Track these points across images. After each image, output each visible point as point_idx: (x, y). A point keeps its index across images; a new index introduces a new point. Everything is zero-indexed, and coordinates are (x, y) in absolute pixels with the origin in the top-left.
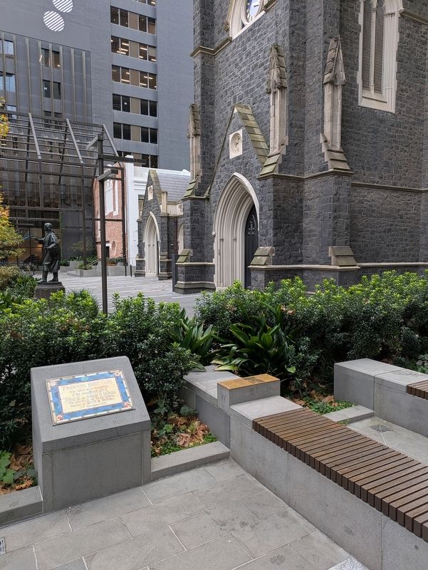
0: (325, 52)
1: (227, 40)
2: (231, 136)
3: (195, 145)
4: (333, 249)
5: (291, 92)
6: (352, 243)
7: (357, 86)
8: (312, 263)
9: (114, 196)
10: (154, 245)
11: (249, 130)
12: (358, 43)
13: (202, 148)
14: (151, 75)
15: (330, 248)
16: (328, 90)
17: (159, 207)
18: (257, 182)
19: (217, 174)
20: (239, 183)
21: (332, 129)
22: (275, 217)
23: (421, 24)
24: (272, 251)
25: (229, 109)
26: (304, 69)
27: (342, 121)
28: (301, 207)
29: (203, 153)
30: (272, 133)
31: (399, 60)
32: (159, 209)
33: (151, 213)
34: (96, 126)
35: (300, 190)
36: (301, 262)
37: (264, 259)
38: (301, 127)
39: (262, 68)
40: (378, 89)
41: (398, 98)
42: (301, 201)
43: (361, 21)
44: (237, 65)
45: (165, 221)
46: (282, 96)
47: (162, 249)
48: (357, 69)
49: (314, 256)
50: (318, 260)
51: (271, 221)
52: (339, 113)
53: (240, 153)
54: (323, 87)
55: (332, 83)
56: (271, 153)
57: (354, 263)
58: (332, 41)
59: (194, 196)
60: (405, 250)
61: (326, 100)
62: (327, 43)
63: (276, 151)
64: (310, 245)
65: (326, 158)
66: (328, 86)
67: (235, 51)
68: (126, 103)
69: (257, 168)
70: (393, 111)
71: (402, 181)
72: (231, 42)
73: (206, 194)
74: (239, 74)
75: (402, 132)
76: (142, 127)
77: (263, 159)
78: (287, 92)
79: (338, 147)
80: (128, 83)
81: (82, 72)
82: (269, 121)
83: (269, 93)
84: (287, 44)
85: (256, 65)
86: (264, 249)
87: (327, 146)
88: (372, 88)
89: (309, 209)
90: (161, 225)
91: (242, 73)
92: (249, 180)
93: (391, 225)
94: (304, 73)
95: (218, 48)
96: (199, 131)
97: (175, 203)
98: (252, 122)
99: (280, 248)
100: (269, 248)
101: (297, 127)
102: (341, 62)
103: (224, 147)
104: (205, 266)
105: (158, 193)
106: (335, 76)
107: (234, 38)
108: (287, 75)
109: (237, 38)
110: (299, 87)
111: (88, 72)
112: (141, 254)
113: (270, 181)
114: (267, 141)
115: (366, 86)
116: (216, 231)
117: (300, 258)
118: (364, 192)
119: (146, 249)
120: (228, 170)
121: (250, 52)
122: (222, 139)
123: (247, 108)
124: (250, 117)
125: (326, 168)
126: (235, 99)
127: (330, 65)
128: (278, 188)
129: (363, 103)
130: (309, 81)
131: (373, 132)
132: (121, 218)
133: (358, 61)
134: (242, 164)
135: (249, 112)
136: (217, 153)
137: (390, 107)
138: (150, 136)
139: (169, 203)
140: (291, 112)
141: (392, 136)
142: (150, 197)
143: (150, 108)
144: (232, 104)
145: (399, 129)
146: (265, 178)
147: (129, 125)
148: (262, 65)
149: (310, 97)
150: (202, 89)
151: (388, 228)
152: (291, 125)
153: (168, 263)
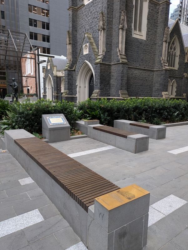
0: (120, 16)
1: (83, 5)
2: (84, 45)
3: (69, 47)
4: (121, 91)
5: (107, 31)
6: (128, 89)
7: (132, 29)
8: (113, 96)
9: (31, 66)
10: (50, 88)
11: (91, 44)
12: (133, 12)
13: (72, 49)
14: (46, 10)
15: (120, 91)
16: (120, 31)
17: (53, 72)
18: (94, 65)
19: (78, 61)
20: (87, 65)
21: (122, 46)
22: (100, 79)
23: (157, 5)
24: (99, 91)
25: (83, 34)
26: (112, 22)
27: (126, 43)
28: (110, 75)
29: (73, 51)
30: (100, 46)
31: (148, 19)
32: (53, 73)
33: (49, 75)
34: (22, 33)
35: (110, 69)
36: (109, 96)
37: (96, 94)
38: (111, 45)
39: (97, 19)
40: (140, 30)
41: (147, 34)
42: (110, 73)
43: (134, 4)
44: (86, 16)
45: (55, 78)
46: (104, 32)
47: (54, 90)
48: (132, 23)
49: (114, 94)
50: (115, 95)
51: (99, 80)
52: (124, 40)
53: (88, 53)
54: (119, 30)
55: (122, 29)
56: (99, 54)
57: (128, 96)
58: (123, 12)
59: (69, 69)
60: (147, 93)
61: (120, 35)
62: (121, 13)
63: (101, 53)
64: (113, 90)
65: (119, 58)
66: (121, 29)
67: (86, 10)
68: (35, 23)
69: (94, 59)
70: (145, 39)
71: (147, 66)
72: (84, 6)
73: (74, 68)
74: (87, 20)
75: (148, 48)
76: (43, 35)
77: (96, 56)
78: (106, 31)
79: (124, 53)
80: (36, 13)
81: (14, 7)
82: (99, 41)
83: (99, 30)
84: (106, 12)
85: (94, 18)
86: (96, 91)
87: (120, 53)
88: (138, 30)
89: (113, 76)
90: (54, 80)
91: (89, 20)
92: (91, 64)
93: (143, 83)
94: (112, 24)
95: (79, 8)
96: (71, 42)
97: (60, 71)
98: (92, 40)
99: (102, 90)
100: (98, 90)
101: (109, 45)
102: (126, 20)
103: (81, 50)
104: (73, 97)
105: (52, 66)
106: (123, 26)
107: (86, 4)
108: (106, 24)
109: (87, 5)
110: (110, 29)
111: (17, 7)
112: (45, 92)
113: (99, 65)
114: (98, 49)
115: (135, 29)
116: (78, 83)
117: (109, 95)
118: (133, 70)
119: (47, 90)
120: (83, 59)
121: (92, 12)
122: (80, 46)
123: (90, 34)
124: (92, 38)
125: (119, 61)
126: (86, 30)
127: (122, 22)
128: (102, 68)
129: (134, 36)
130: (114, 27)
131: (137, 47)
132: (35, 76)
133: (132, 19)
134: (88, 57)
135: (91, 36)
136: (78, 51)
137: (144, 38)
138: (46, 39)
139: (57, 71)
140: (107, 39)
141: (144, 49)
142: (49, 68)
143: (46, 26)
144: (84, 32)
145: (147, 47)
146: (97, 64)
147: (37, 34)
148: (97, 18)
149: (114, 33)
150: (72, 24)
151: (141, 84)
152: (107, 44)
153: (57, 96)
